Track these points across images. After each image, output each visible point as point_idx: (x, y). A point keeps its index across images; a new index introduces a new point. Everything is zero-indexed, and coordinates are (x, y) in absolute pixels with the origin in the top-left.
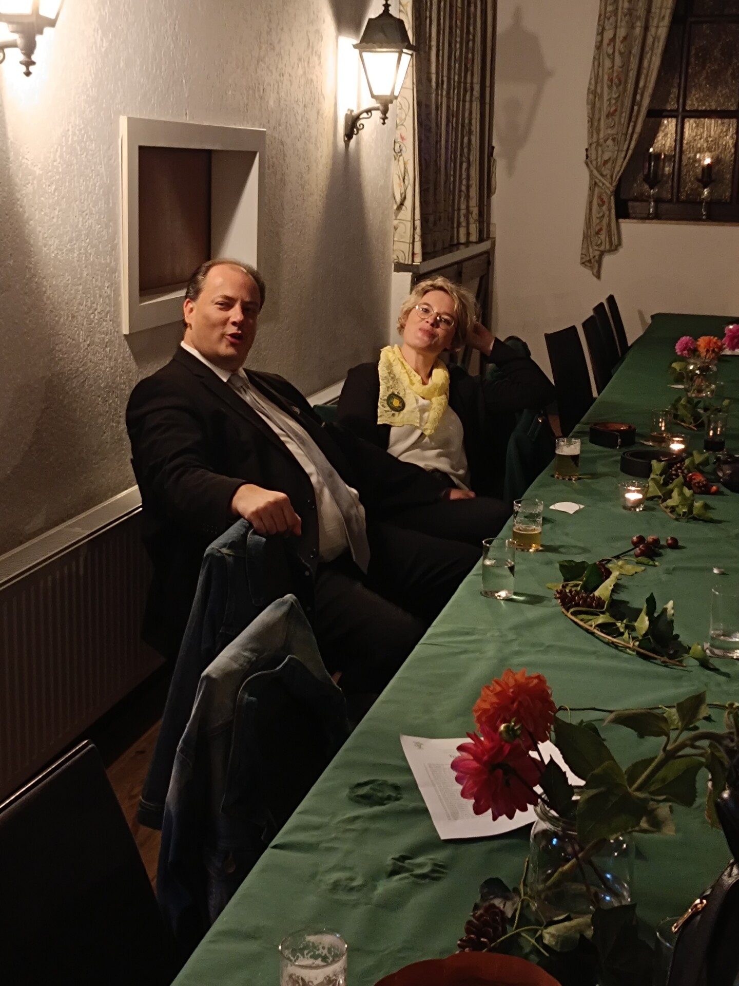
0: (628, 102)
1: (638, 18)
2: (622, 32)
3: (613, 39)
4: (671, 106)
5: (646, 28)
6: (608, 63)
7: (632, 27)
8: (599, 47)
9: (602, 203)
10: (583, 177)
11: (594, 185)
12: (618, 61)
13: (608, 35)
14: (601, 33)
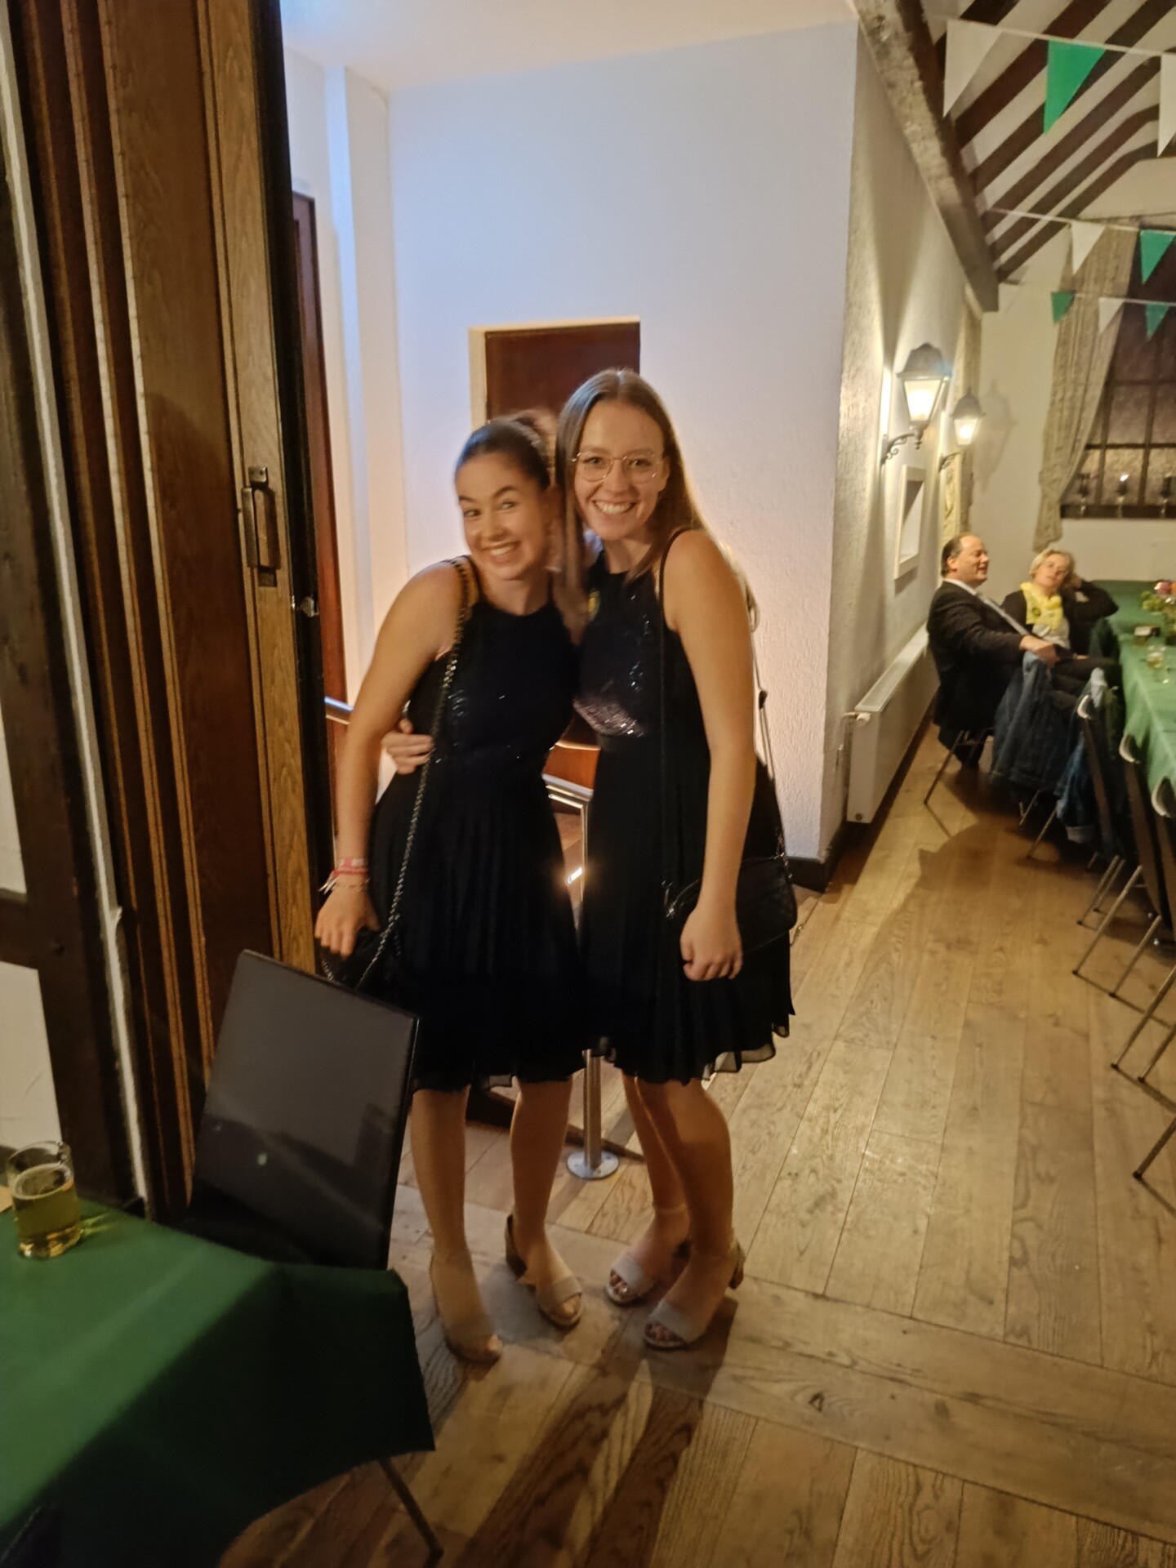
0: (1071, 441)
1: (1080, 385)
2: (1069, 394)
3: (1062, 399)
4: (1097, 441)
5: (1086, 391)
6: (1058, 414)
7: (1076, 390)
8: (1053, 403)
9: (1050, 509)
10: (1036, 492)
11: (1044, 496)
12: (1066, 413)
13: (1059, 396)
14: (1054, 394)
